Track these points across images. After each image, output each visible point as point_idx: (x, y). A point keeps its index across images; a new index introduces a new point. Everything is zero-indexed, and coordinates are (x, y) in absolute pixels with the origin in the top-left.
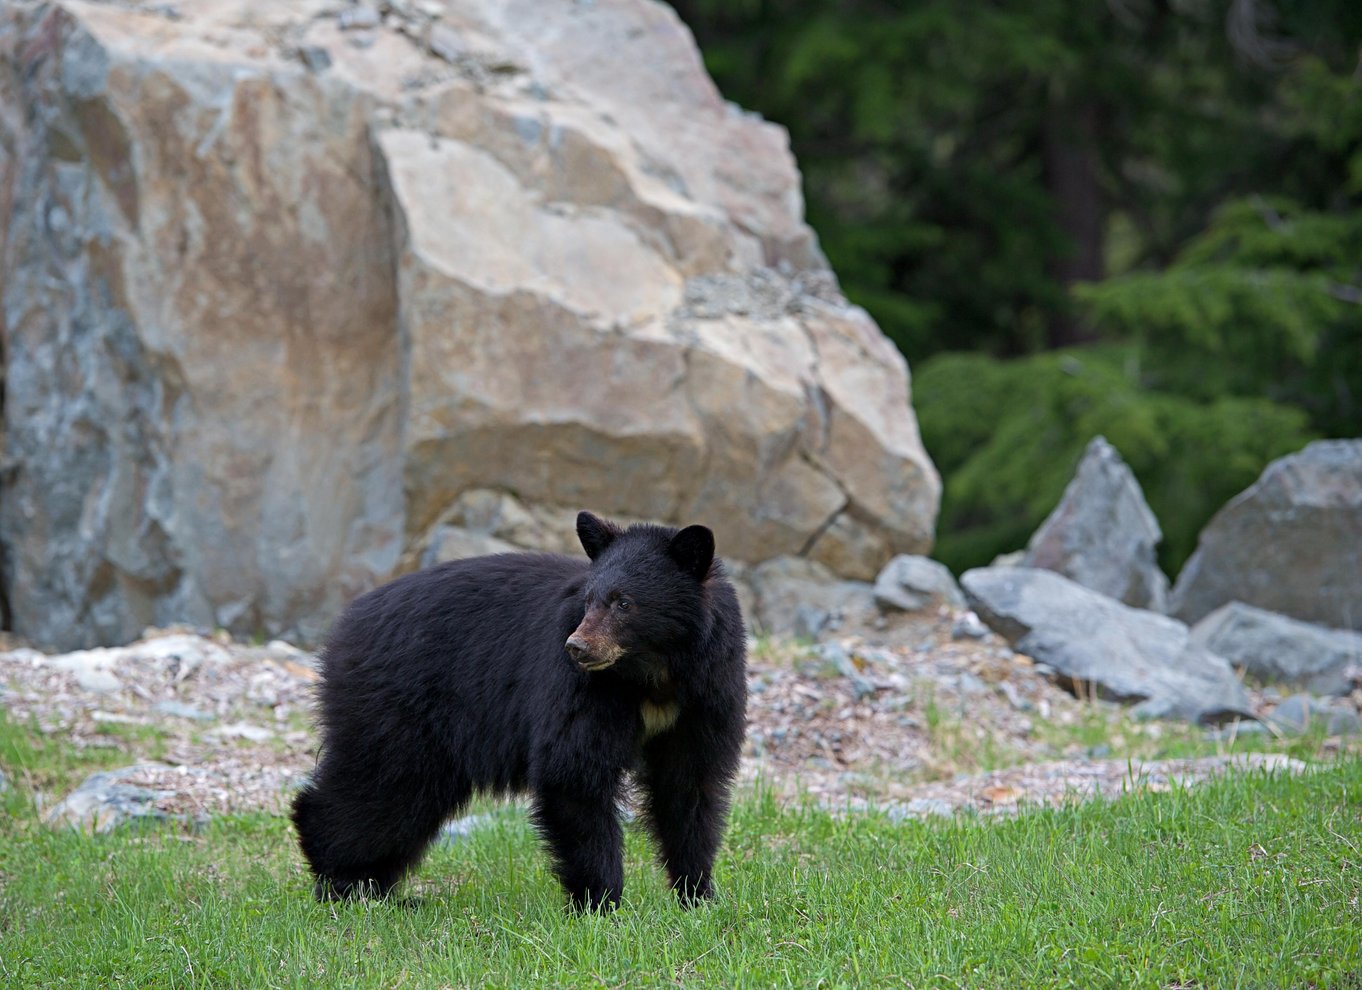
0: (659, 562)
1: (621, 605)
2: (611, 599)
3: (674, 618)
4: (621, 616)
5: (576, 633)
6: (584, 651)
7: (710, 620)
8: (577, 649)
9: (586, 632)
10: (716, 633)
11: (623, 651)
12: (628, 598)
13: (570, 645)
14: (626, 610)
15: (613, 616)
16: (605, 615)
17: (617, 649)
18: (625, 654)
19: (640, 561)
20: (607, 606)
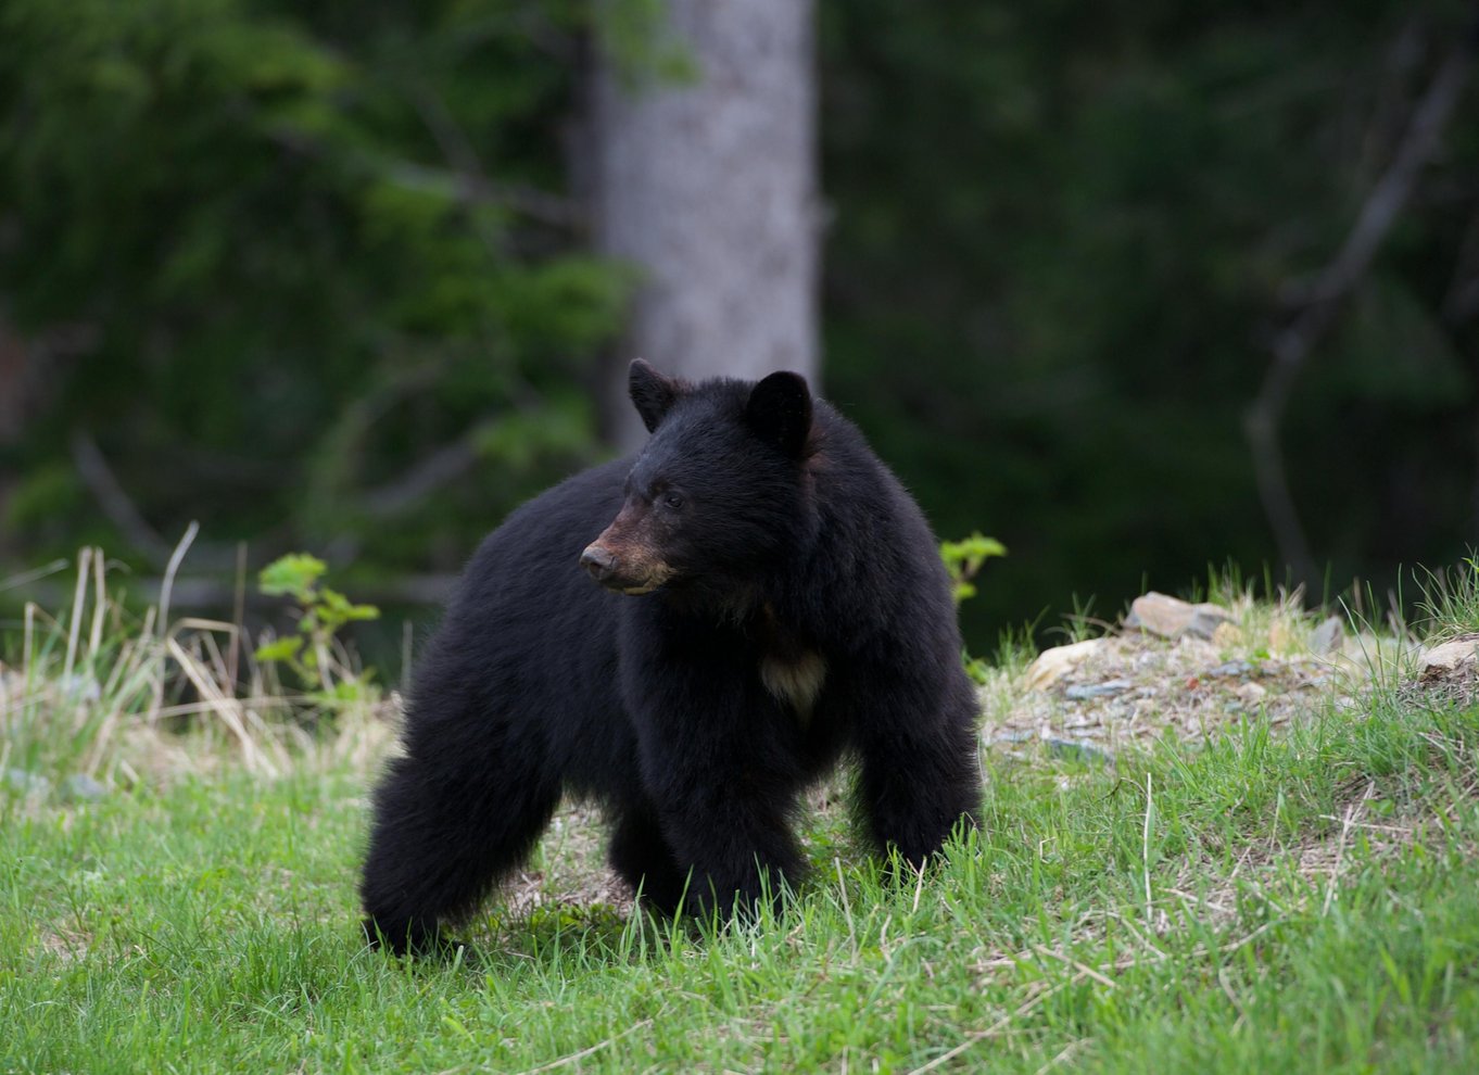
0: (730, 433)
1: (669, 501)
2: (654, 494)
3: (753, 520)
4: (670, 520)
5: (598, 541)
6: (607, 570)
7: (815, 520)
8: (596, 565)
9: (612, 540)
10: (824, 539)
11: (673, 570)
12: (680, 490)
13: (587, 559)
14: (677, 508)
15: (656, 518)
16: (643, 515)
17: (661, 567)
18: (675, 576)
19: (702, 433)
20: (648, 503)
